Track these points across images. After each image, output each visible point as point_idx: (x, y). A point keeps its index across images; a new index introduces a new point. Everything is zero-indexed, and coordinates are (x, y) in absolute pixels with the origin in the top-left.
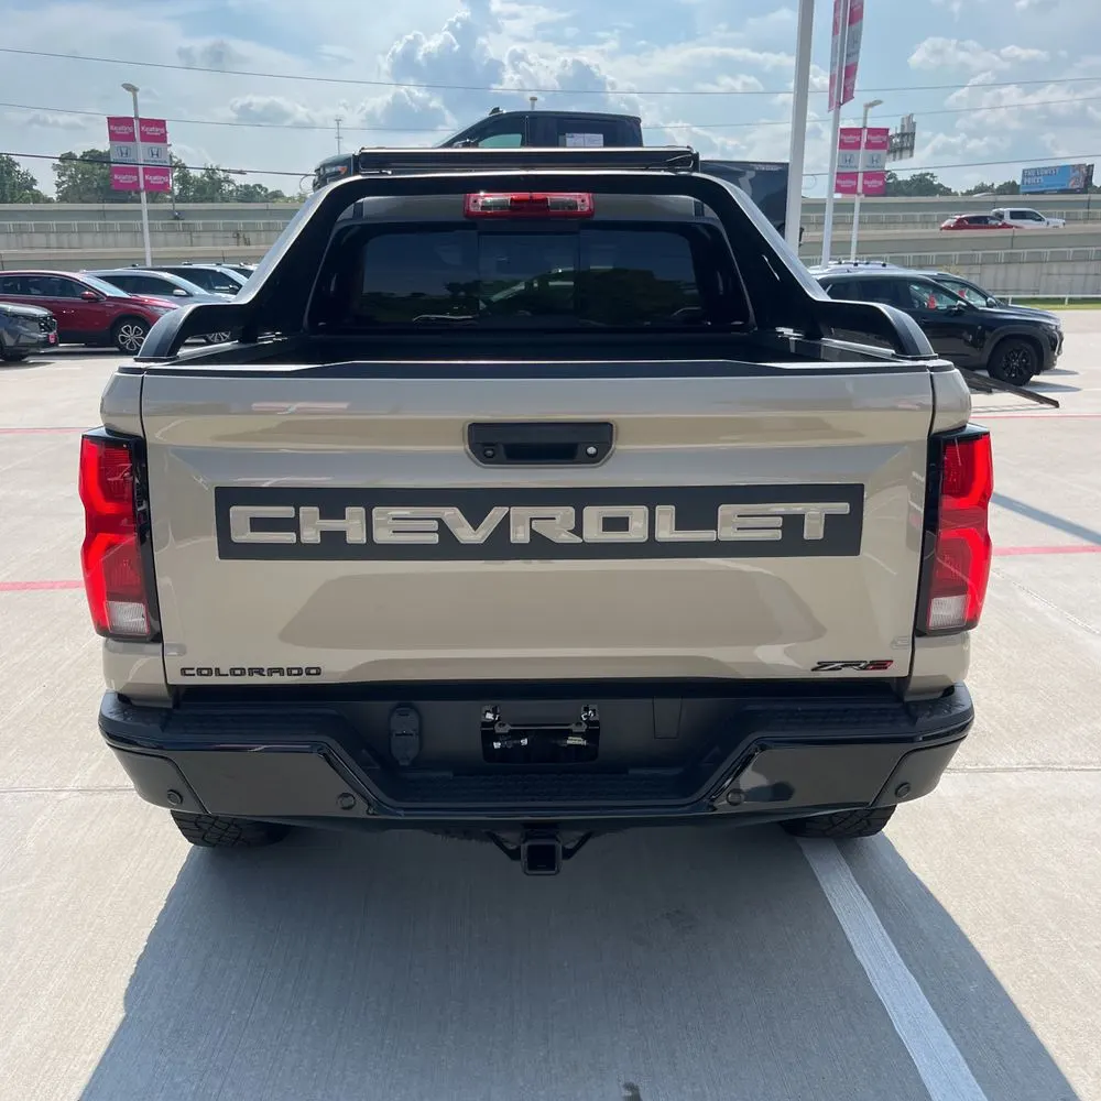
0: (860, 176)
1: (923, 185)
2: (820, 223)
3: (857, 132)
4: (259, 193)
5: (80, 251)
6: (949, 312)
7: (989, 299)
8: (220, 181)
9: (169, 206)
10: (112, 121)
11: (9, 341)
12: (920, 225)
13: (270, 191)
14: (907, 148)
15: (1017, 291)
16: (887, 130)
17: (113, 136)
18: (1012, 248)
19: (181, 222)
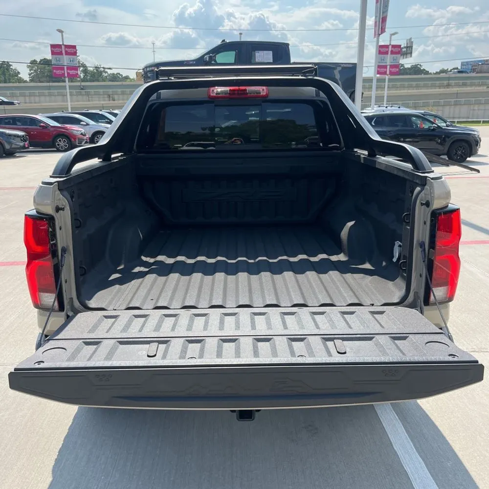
0: (388, 67)
1: (416, 70)
2: (370, 88)
3: (387, 47)
4: (119, 77)
5: (39, 104)
6: (429, 129)
7: (447, 123)
8: (101, 72)
9: (78, 84)
10: (53, 46)
11: (7, 147)
12: (415, 88)
13: (123, 76)
14: (409, 53)
15: (459, 118)
16: (400, 46)
17: (53, 53)
18: (457, 98)
19: (84, 91)
